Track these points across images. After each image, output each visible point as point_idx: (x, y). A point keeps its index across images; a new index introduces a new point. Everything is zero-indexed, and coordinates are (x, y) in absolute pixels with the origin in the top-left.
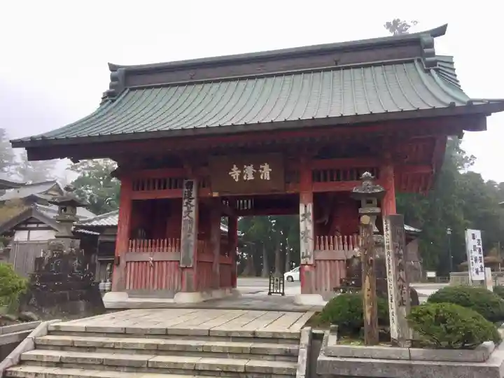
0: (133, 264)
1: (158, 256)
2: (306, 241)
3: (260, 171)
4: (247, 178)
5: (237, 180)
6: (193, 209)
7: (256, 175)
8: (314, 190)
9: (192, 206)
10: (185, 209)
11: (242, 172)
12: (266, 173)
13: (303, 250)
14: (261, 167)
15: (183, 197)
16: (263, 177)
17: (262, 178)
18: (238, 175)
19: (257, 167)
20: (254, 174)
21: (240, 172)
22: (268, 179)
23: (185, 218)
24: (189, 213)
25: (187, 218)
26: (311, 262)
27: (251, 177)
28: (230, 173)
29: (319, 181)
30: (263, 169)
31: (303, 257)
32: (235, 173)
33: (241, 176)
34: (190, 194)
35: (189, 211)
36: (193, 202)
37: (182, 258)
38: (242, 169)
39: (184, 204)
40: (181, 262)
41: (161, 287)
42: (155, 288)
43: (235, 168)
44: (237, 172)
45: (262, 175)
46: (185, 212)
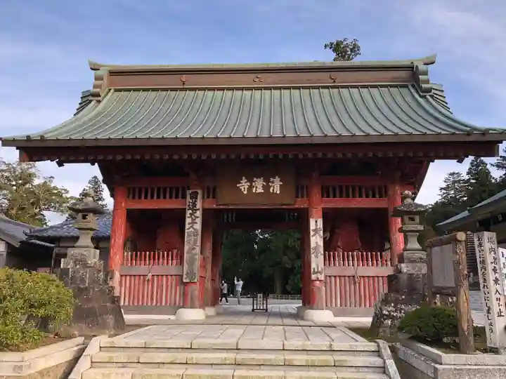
0: (128, 278)
1: (157, 269)
2: (317, 257)
3: (270, 184)
4: (256, 190)
5: (245, 192)
6: (198, 220)
7: (266, 188)
8: (323, 206)
9: (197, 217)
10: (188, 220)
11: (251, 184)
12: (276, 186)
13: (313, 265)
14: (272, 179)
15: (187, 208)
16: (273, 190)
17: (271, 191)
18: (246, 187)
19: (267, 180)
20: (263, 186)
21: (249, 184)
22: (278, 192)
23: (188, 230)
24: (194, 225)
25: (191, 229)
26: (322, 277)
27: (260, 190)
28: (238, 185)
29: (328, 196)
30: (273, 182)
31: (315, 273)
32: (244, 186)
33: (250, 188)
34: (194, 205)
35: (193, 222)
36: (199, 214)
37: (185, 273)
38: (251, 181)
39: (188, 215)
40: (185, 276)
41: (161, 303)
42: (154, 304)
43: (244, 180)
44: (246, 184)
45: (272, 189)
46: (189, 224)
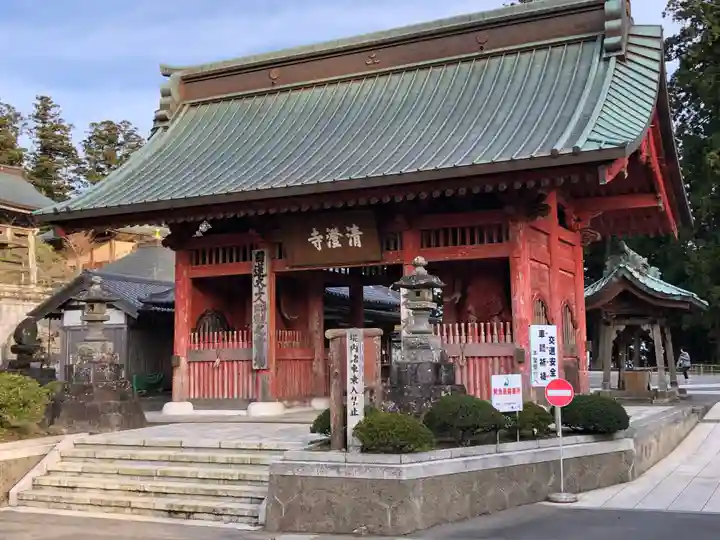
0: (196, 364)
1: (227, 354)
3: (348, 235)
4: (332, 245)
5: (319, 248)
6: (265, 290)
7: (344, 240)
9: (264, 286)
10: (255, 290)
11: (325, 237)
12: (356, 238)
14: (348, 229)
15: (254, 274)
16: (353, 243)
18: (319, 241)
19: (342, 230)
20: (341, 240)
21: (322, 237)
22: (360, 245)
23: (256, 302)
24: (263, 295)
25: (259, 302)
27: (337, 244)
28: (309, 240)
29: (429, 246)
30: (350, 233)
32: (316, 240)
33: (325, 241)
34: (261, 270)
35: (261, 293)
36: (265, 281)
37: (254, 357)
38: (324, 233)
39: (255, 283)
40: (254, 362)
41: (233, 396)
42: (226, 396)
43: (315, 233)
44: (318, 238)
45: (351, 241)
46: (256, 294)
